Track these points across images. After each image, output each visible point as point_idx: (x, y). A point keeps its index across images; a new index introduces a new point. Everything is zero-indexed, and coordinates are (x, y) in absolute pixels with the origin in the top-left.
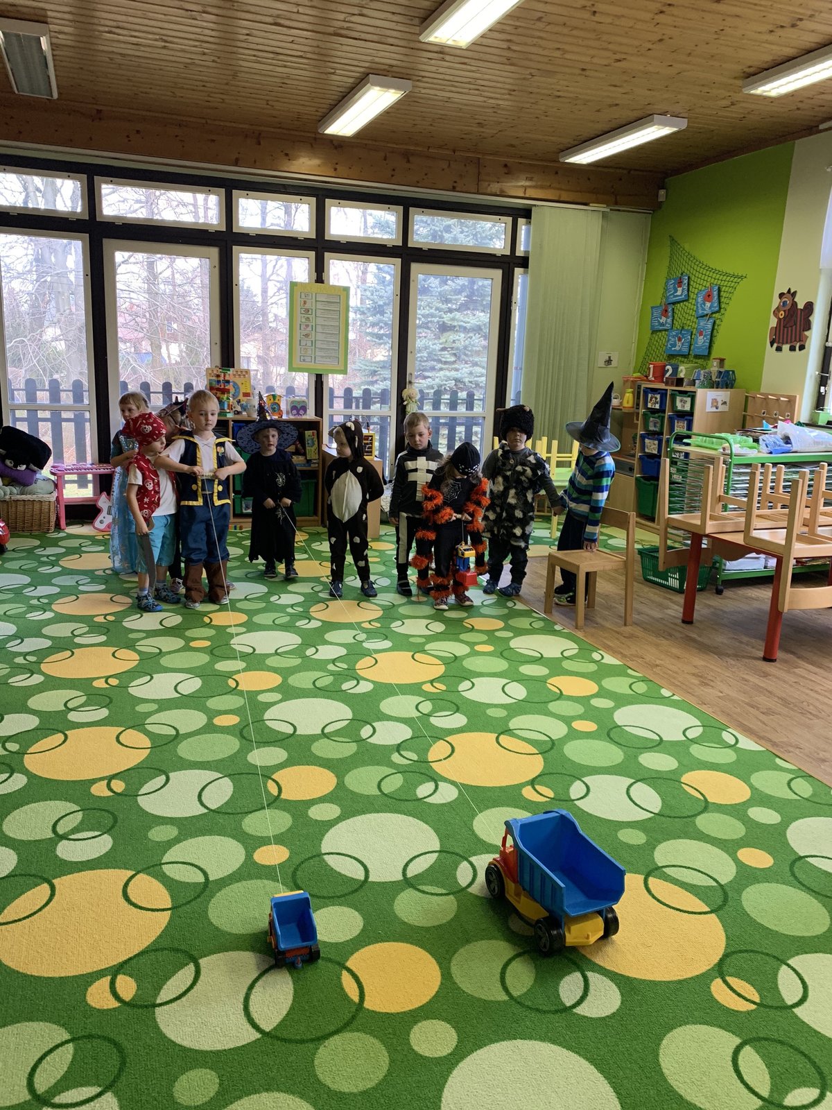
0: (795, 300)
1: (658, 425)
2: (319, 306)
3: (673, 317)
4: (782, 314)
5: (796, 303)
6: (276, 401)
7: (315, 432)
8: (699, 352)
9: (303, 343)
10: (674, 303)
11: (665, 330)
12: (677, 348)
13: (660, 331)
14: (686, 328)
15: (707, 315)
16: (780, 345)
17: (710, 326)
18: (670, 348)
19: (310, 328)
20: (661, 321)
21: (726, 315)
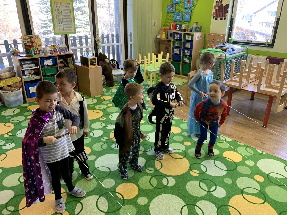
0: (222, 3)
1: (179, 44)
2: (62, 8)
3: (175, 8)
4: (217, 8)
5: (222, 4)
6: (55, 48)
7: (72, 58)
8: (186, 20)
9: (58, 23)
10: (175, 4)
11: (172, 13)
12: (178, 19)
13: (170, 13)
14: (181, 12)
15: (188, 8)
16: (217, 18)
17: (190, 12)
18: (175, 19)
19: (60, 17)
20: (171, 10)
21: (196, 8)
